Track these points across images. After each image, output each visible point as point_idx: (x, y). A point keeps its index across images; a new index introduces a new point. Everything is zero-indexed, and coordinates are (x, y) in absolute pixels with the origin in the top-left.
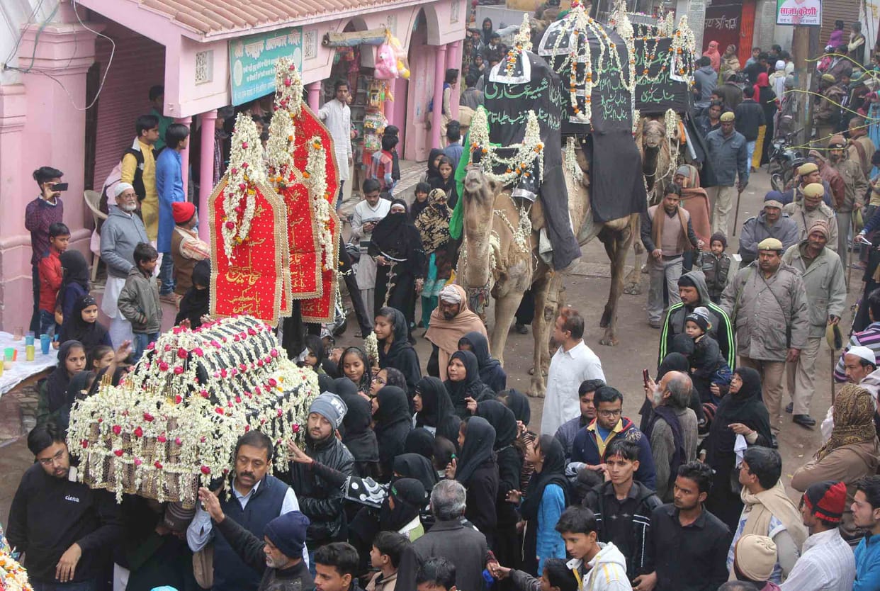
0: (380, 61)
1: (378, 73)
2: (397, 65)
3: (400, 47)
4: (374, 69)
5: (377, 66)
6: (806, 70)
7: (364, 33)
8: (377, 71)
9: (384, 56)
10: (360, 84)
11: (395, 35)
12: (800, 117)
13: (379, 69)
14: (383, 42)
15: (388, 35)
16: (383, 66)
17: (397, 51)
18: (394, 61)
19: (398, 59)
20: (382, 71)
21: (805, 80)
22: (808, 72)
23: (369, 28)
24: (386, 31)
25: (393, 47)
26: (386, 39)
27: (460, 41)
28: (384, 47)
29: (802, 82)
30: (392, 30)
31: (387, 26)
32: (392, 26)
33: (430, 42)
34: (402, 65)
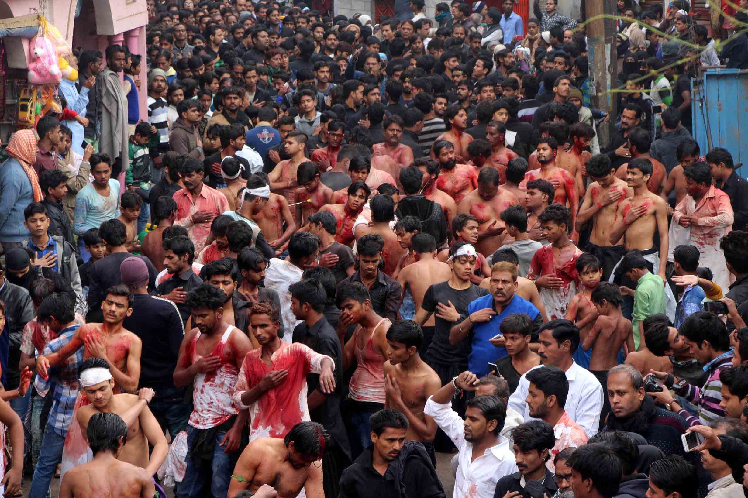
0: (35, 59)
1: (33, 76)
2: (59, 64)
3: (61, 39)
4: (27, 71)
5: (31, 66)
6: (603, 39)
7: (8, 21)
8: (32, 73)
9: (39, 51)
10: (8, 93)
11: (52, 21)
12: (600, 103)
13: (35, 70)
14: (36, 33)
15: (42, 23)
16: (39, 65)
17: (57, 44)
18: (54, 57)
19: (59, 54)
20: (39, 73)
21: (603, 53)
22: (607, 42)
23: (15, 14)
24: (39, 17)
25: (50, 38)
26: (41, 27)
27: (141, 28)
28: (38, 39)
29: (600, 56)
30: (47, 16)
31: (39, 11)
32: (46, 11)
33: (100, 31)
34: (65, 63)
